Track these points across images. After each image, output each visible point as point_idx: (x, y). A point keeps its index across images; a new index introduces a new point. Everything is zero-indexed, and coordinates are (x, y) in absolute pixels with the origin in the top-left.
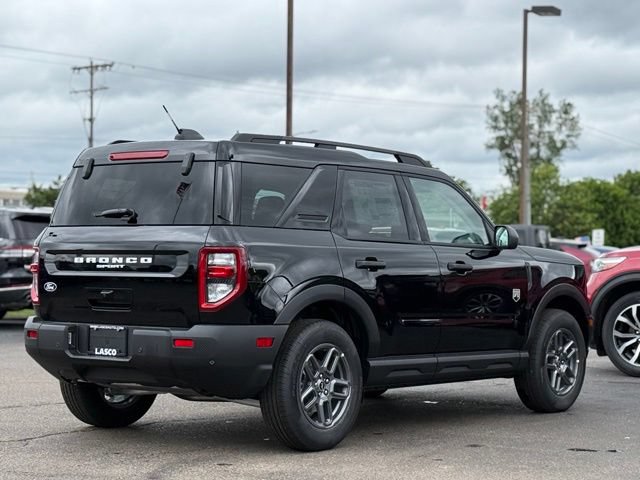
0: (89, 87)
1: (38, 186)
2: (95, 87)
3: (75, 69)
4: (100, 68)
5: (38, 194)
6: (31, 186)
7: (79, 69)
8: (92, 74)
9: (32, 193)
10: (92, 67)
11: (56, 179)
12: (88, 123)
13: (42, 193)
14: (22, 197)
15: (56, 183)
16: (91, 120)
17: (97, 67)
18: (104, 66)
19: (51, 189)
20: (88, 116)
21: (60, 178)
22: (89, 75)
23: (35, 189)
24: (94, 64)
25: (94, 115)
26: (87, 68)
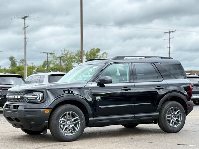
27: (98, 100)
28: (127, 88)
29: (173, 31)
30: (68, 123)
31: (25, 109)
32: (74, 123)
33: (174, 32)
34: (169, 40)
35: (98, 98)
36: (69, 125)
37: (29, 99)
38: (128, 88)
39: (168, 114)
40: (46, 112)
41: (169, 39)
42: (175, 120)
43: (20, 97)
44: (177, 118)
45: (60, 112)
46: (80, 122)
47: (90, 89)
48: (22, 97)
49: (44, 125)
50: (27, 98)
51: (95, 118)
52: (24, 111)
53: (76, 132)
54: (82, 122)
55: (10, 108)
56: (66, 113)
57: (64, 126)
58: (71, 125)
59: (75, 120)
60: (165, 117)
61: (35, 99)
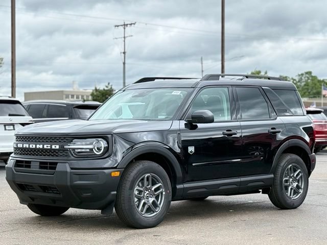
0: (123, 36)
1: (98, 88)
2: (126, 36)
3: (116, 26)
4: (129, 26)
5: (98, 93)
6: (94, 88)
7: (118, 26)
8: (124, 29)
9: (94, 92)
10: (124, 25)
11: (107, 85)
12: (123, 55)
13: (100, 92)
14: (89, 94)
15: (107, 87)
16: (124, 53)
17: (127, 25)
18: (131, 24)
19: (104, 89)
20: (123, 51)
21: (109, 84)
22: (123, 29)
23: (96, 90)
24: (126, 23)
25: (126, 51)
26: (122, 25)
27: (191, 152)
28: (230, 131)
29: (130, 23)
30: (146, 194)
31: (72, 169)
32: (156, 193)
33: (133, 25)
34: (123, 39)
35: (191, 149)
36: (147, 197)
37: (76, 151)
38: (233, 131)
39: (286, 177)
40: (113, 174)
41: (124, 37)
42: (295, 186)
43: (57, 147)
44: (297, 183)
45: (136, 174)
46: (164, 193)
47: (179, 134)
48: (62, 147)
49: (109, 198)
50: (74, 149)
51: (186, 185)
52: (71, 172)
53: (158, 210)
54: (168, 192)
55: (29, 167)
56: (144, 177)
57: (139, 200)
58: (150, 199)
59: (156, 190)
60: (281, 181)
61: (88, 150)
